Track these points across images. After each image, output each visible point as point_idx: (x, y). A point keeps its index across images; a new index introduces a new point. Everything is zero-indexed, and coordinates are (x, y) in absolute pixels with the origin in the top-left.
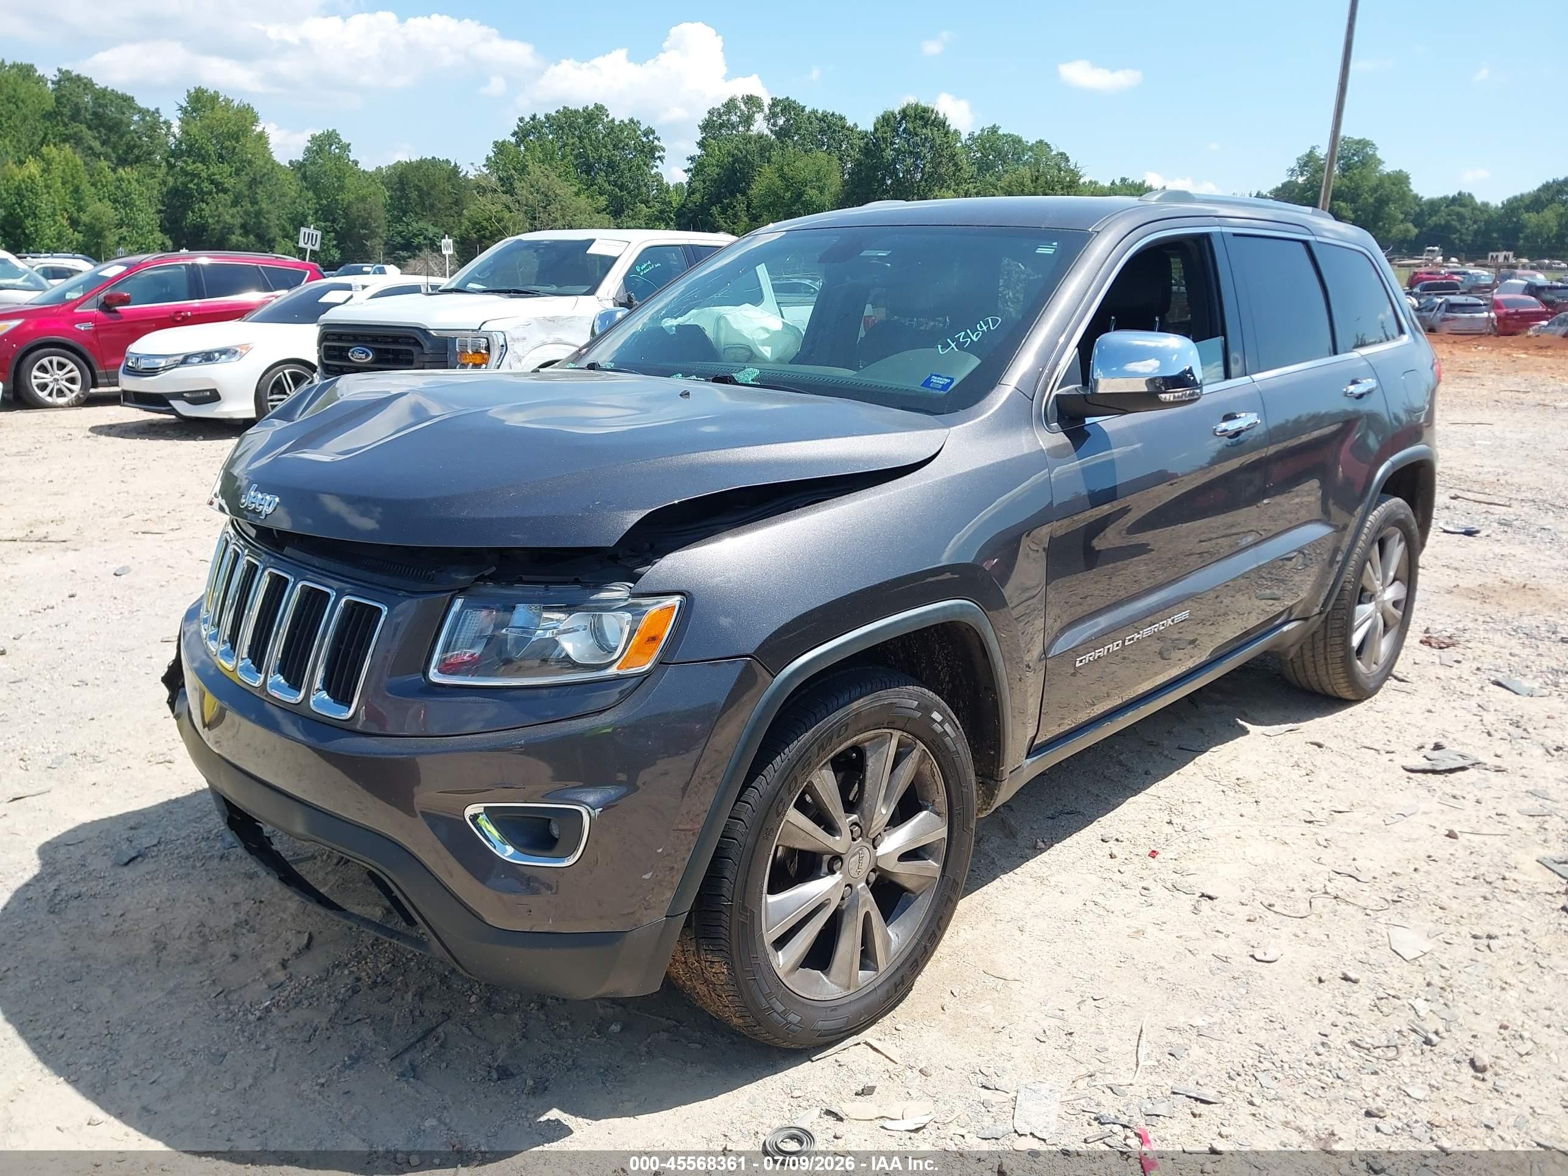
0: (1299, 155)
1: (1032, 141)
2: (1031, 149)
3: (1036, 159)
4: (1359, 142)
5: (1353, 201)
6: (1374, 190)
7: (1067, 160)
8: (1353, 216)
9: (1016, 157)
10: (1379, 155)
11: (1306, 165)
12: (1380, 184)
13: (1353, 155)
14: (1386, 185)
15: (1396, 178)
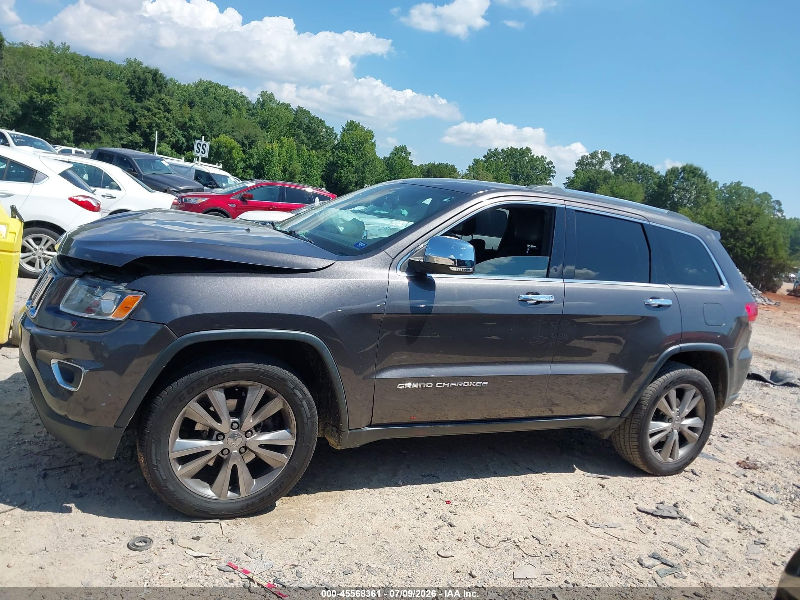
3: (761, 202)
7: (780, 204)
9: (749, 199)
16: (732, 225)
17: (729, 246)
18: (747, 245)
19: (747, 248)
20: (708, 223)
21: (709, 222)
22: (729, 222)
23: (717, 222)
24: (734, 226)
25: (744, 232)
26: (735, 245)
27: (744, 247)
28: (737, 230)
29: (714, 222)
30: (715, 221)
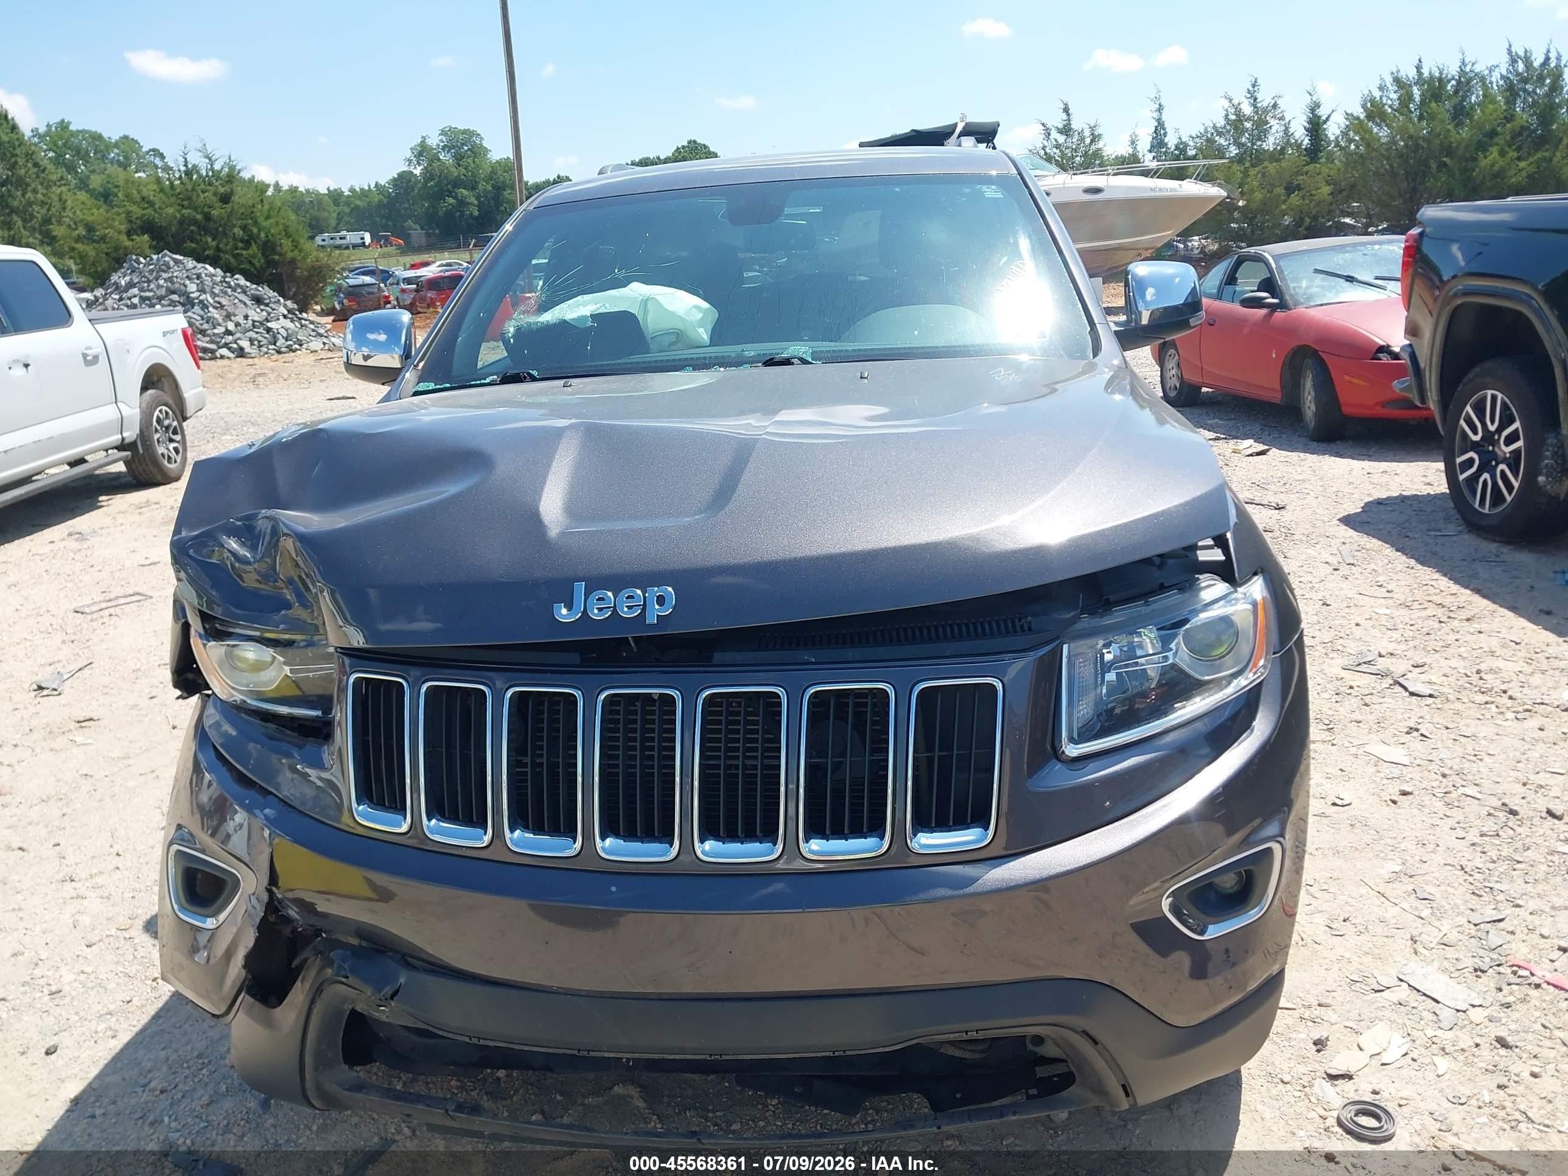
0: (412, 145)
1: (115, 137)
2: (116, 145)
3: (126, 158)
4: (465, 132)
5: (473, 188)
6: (490, 178)
7: (162, 157)
8: (476, 202)
9: (99, 155)
10: (485, 144)
11: (420, 154)
12: (494, 171)
13: (463, 144)
14: (500, 173)
15: (506, 165)
16: (195, 209)
17: (207, 253)
18: (240, 245)
19: (242, 249)
20: (145, 215)
21: (145, 212)
22: (186, 203)
23: (160, 208)
24: (199, 211)
25: (223, 219)
26: (218, 249)
27: (237, 249)
28: (207, 217)
29: (155, 210)
30: (157, 206)
